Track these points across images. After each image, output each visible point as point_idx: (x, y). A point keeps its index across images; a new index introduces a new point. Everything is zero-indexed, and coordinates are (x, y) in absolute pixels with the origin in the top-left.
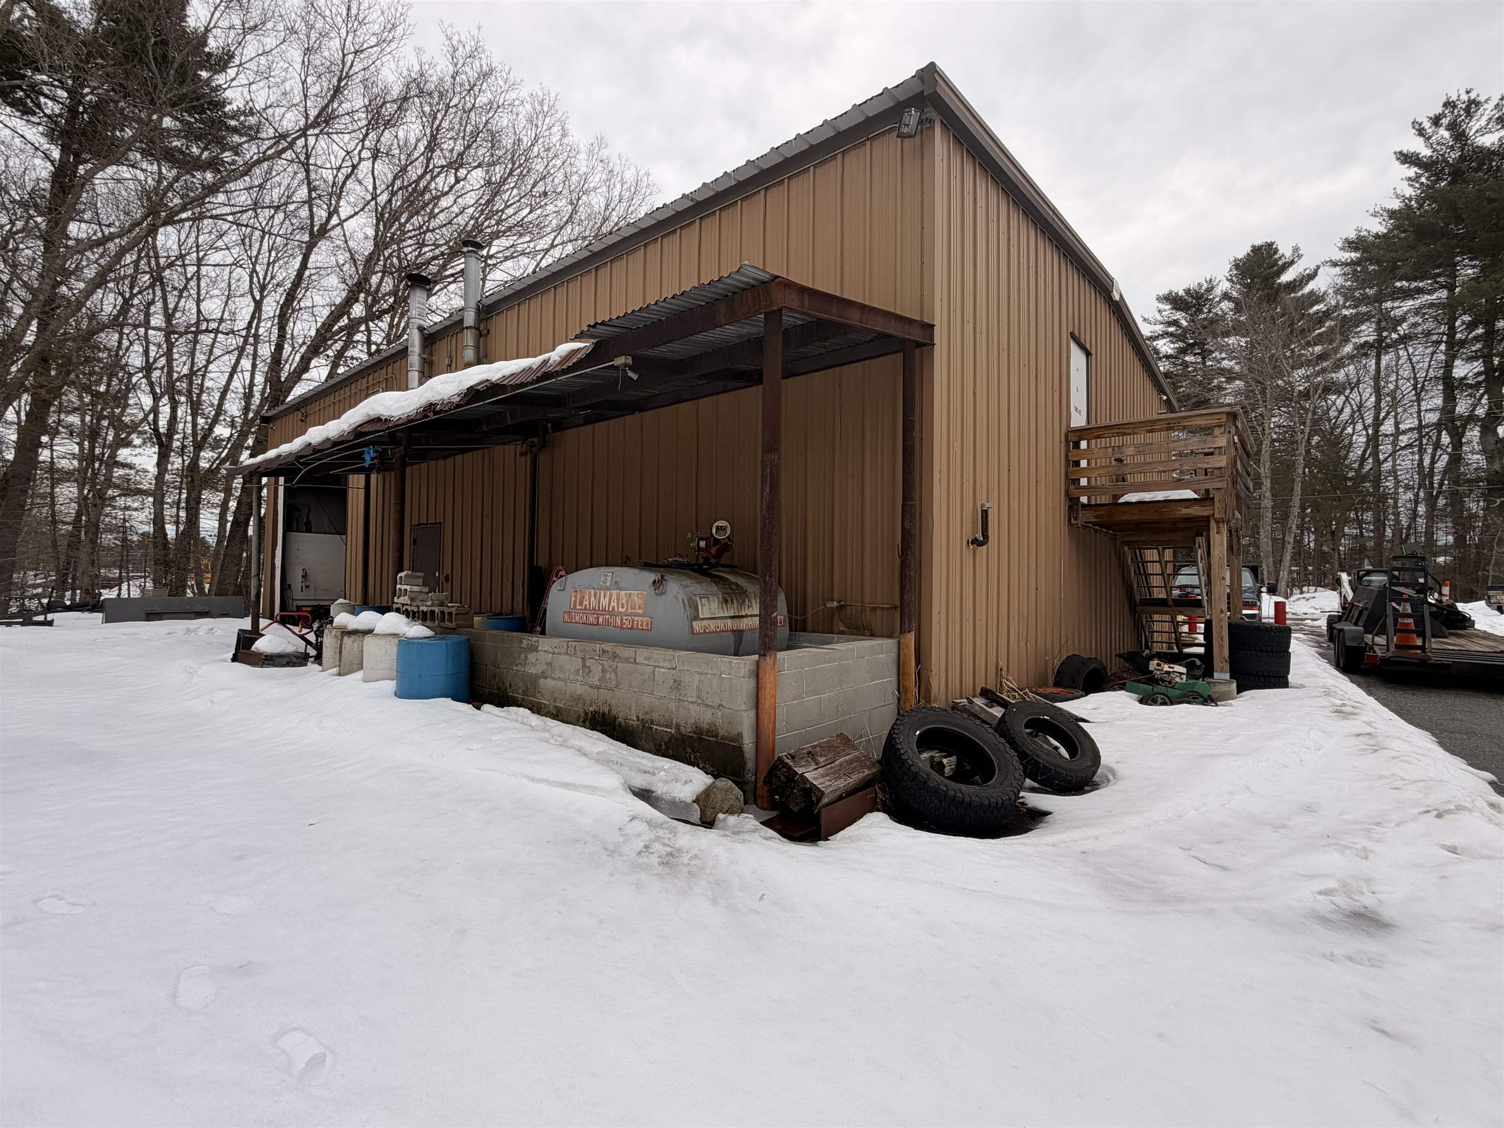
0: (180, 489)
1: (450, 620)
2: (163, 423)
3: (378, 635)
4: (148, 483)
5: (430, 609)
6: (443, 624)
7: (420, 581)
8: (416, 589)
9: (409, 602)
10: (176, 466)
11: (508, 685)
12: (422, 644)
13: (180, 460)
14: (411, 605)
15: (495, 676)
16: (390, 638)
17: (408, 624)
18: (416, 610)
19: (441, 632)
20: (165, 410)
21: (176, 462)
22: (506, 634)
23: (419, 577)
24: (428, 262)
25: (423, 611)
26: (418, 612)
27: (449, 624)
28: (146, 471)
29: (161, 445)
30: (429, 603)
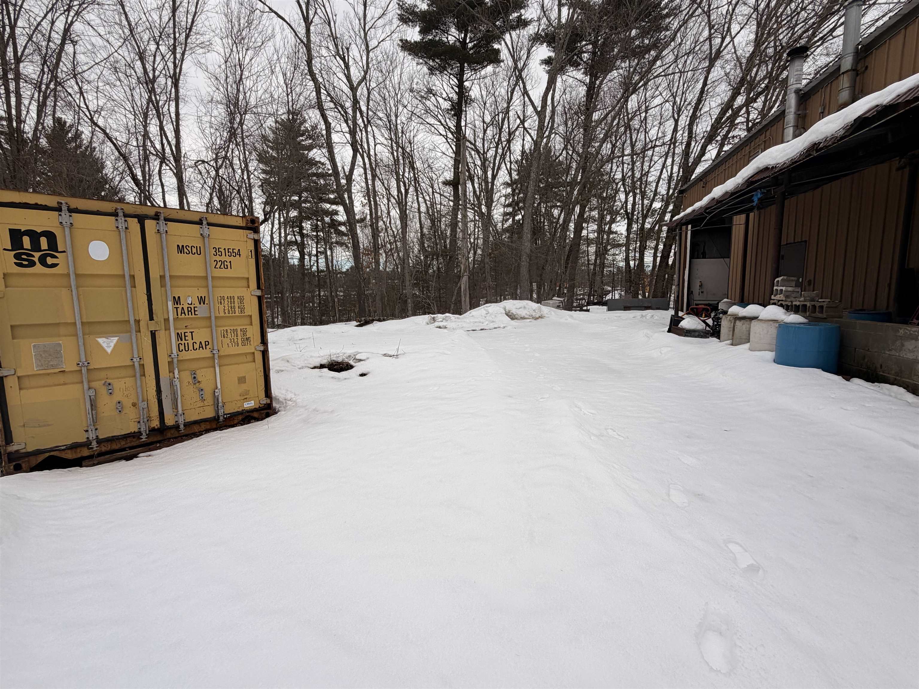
0: (636, 241)
1: (822, 312)
2: (629, 206)
3: (761, 320)
4: (623, 241)
5: (802, 303)
6: (813, 315)
7: (793, 284)
8: (790, 289)
9: (784, 299)
10: (634, 229)
11: (879, 366)
12: (799, 327)
13: (636, 226)
14: (785, 301)
15: (864, 358)
16: (771, 323)
17: (785, 313)
18: (789, 304)
19: (813, 320)
20: (631, 199)
21: (635, 227)
22: (879, 324)
23: (792, 280)
24: (800, 37)
25: (796, 305)
26: (792, 306)
27: (820, 315)
28: (622, 234)
29: (628, 218)
30: (802, 299)
